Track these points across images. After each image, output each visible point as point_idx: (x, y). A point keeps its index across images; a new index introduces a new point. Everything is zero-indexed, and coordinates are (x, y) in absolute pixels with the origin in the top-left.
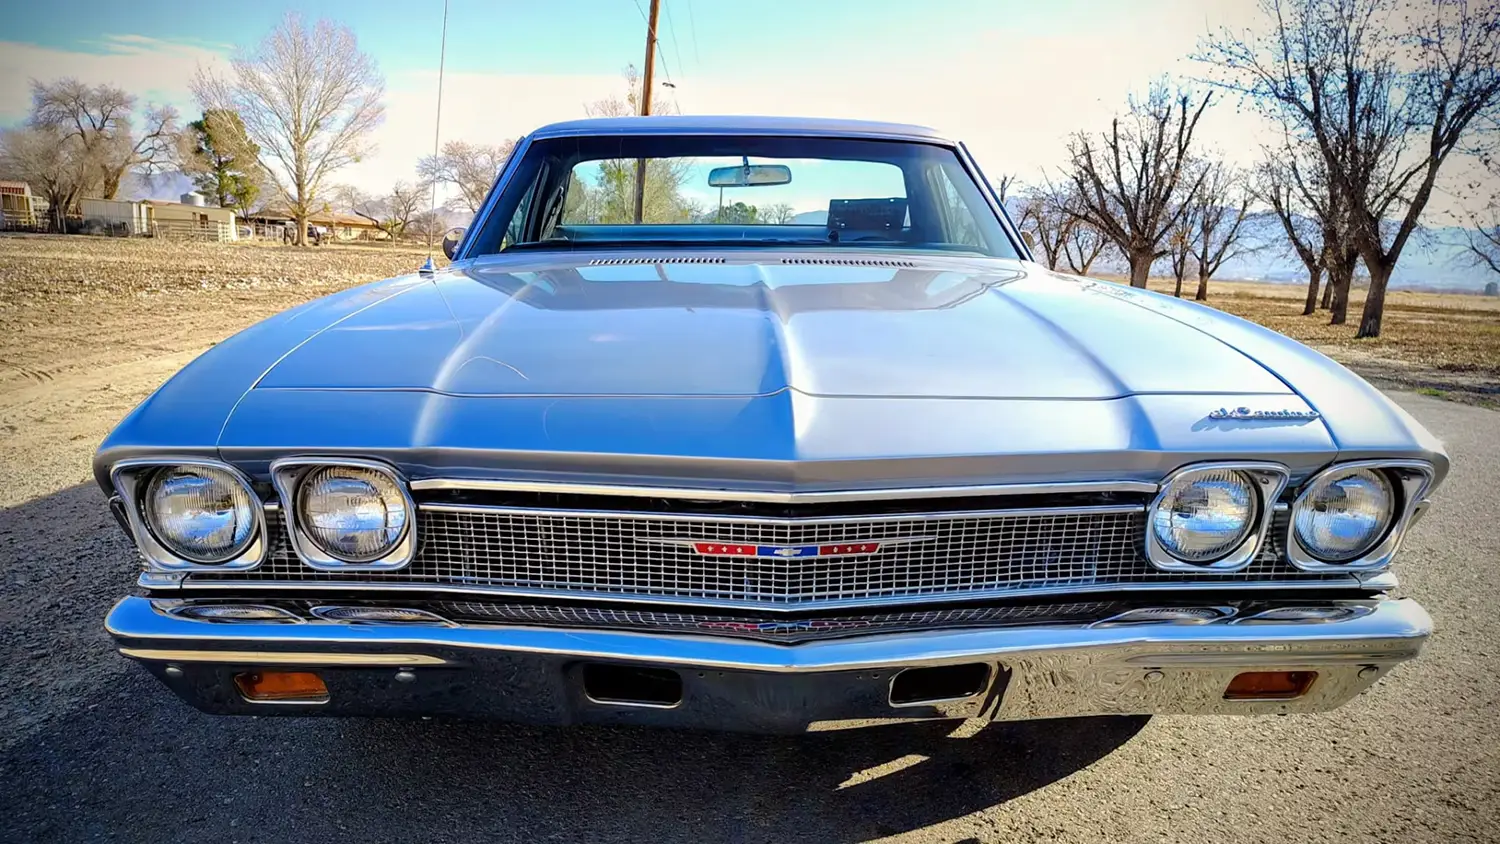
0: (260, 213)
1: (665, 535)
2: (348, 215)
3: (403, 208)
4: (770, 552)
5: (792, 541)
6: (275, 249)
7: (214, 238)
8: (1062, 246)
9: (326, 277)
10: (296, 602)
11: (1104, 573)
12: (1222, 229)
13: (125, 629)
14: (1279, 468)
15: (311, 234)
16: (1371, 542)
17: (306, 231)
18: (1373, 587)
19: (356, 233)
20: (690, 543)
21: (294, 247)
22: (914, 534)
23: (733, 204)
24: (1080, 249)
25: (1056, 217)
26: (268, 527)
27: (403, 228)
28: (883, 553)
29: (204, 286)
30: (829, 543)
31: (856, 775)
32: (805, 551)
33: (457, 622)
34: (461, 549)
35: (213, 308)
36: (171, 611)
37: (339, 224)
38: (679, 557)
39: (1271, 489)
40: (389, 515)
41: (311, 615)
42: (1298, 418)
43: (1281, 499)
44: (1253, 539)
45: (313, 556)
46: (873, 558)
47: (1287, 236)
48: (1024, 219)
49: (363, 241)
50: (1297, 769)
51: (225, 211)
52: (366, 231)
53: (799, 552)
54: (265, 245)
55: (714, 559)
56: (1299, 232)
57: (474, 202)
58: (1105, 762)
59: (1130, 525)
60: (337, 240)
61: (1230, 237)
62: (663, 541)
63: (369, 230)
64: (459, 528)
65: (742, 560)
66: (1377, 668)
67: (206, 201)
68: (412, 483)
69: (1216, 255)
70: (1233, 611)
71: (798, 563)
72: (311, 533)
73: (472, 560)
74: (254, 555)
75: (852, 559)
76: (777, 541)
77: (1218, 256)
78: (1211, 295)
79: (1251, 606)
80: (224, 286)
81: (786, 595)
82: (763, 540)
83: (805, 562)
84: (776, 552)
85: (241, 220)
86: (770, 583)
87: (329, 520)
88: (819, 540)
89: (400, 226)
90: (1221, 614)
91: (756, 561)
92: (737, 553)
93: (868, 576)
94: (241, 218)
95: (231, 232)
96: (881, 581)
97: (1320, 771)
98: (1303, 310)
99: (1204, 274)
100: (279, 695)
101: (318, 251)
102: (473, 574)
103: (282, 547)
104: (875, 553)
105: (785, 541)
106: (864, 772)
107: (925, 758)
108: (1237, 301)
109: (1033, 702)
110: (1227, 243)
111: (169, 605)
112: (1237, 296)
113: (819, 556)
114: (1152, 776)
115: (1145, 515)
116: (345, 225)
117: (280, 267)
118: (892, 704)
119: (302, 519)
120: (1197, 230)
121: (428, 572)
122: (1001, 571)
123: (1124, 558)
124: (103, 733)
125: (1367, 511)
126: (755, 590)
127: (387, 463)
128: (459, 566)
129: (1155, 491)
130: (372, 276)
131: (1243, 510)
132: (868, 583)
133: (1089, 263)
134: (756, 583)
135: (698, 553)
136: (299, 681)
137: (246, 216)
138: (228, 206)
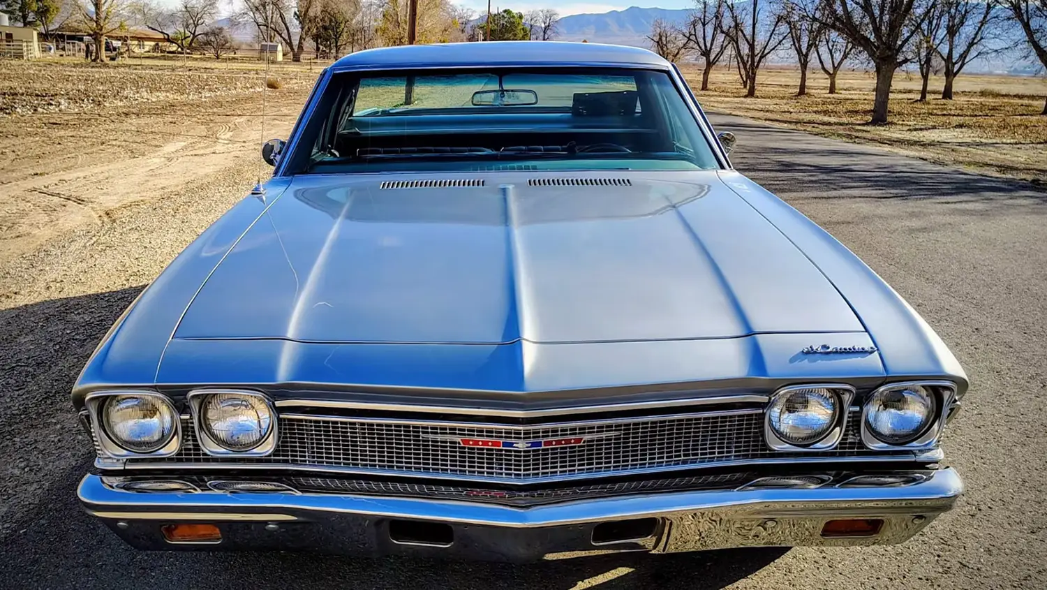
0: (60, 28)
1: (441, 433)
2: (142, 29)
3: (192, 21)
4: (511, 445)
5: (524, 438)
6: (76, 66)
7: (19, 56)
8: (813, 49)
9: (126, 98)
10: (198, 478)
11: (740, 451)
12: (968, 29)
13: (93, 498)
14: (848, 387)
15: (108, 49)
16: (921, 431)
17: (104, 47)
18: (926, 460)
19: (149, 45)
20: (458, 439)
21: (94, 64)
22: (606, 431)
23: (501, 10)
24: (831, 51)
25: (805, 25)
26: (182, 427)
27: (192, 40)
28: (586, 444)
29: (18, 110)
30: (549, 439)
31: (580, 583)
32: (533, 444)
33: (300, 491)
34: (306, 440)
35: (28, 134)
36: (117, 486)
37: (134, 38)
38: (451, 447)
39: (847, 398)
40: (261, 421)
41: (207, 487)
42: (863, 352)
43: (854, 404)
44: (838, 429)
45: (210, 448)
46: (579, 447)
47: (1027, 39)
48: (776, 26)
49: (155, 54)
50: (904, 577)
51: (28, 30)
52: (157, 44)
53: (530, 445)
54: (66, 60)
55: (474, 449)
56: (1039, 34)
57: (257, 15)
58: (763, 572)
59: (756, 419)
60: (132, 54)
61: (974, 39)
62: (439, 437)
63: (160, 44)
64: (305, 428)
65: (492, 450)
66: (925, 517)
67: (10, 19)
68: (276, 402)
69: (961, 56)
70: (830, 479)
71: (529, 451)
72: (210, 433)
73: (313, 448)
74: (173, 447)
75: (566, 448)
76: (515, 438)
77: (963, 56)
78: (957, 93)
79: (842, 474)
80: (36, 110)
81: (522, 472)
82: (506, 437)
83: (534, 451)
84: (515, 445)
85: (44, 37)
86: (511, 465)
87: (221, 427)
88: (543, 437)
89: (190, 39)
90: (823, 481)
91: (501, 450)
92: (488, 445)
93: (577, 458)
94: (42, 34)
95: (34, 49)
96: (586, 462)
97: (921, 579)
98: (1043, 109)
99: (950, 74)
100: (188, 538)
101: (115, 67)
102: (313, 457)
103: (189, 440)
104: (581, 444)
105: (520, 438)
106: (586, 581)
107: (632, 570)
108: (982, 99)
109: (703, 538)
110: (971, 44)
111: (115, 481)
112: (983, 94)
113: (543, 447)
114: (795, 583)
115: (764, 414)
116: (139, 39)
117: (83, 87)
118: (593, 544)
119: (205, 425)
120: (942, 32)
121: (283, 456)
122: (667, 453)
123: (753, 441)
124: (36, 553)
125: (916, 411)
126: (501, 469)
127: (259, 391)
128: (305, 452)
129: (767, 401)
130: (168, 94)
131: (830, 412)
132: (577, 463)
133: (840, 64)
134: (501, 464)
135: (462, 445)
136: (202, 530)
137: (47, 31)
138: (30, 23)
